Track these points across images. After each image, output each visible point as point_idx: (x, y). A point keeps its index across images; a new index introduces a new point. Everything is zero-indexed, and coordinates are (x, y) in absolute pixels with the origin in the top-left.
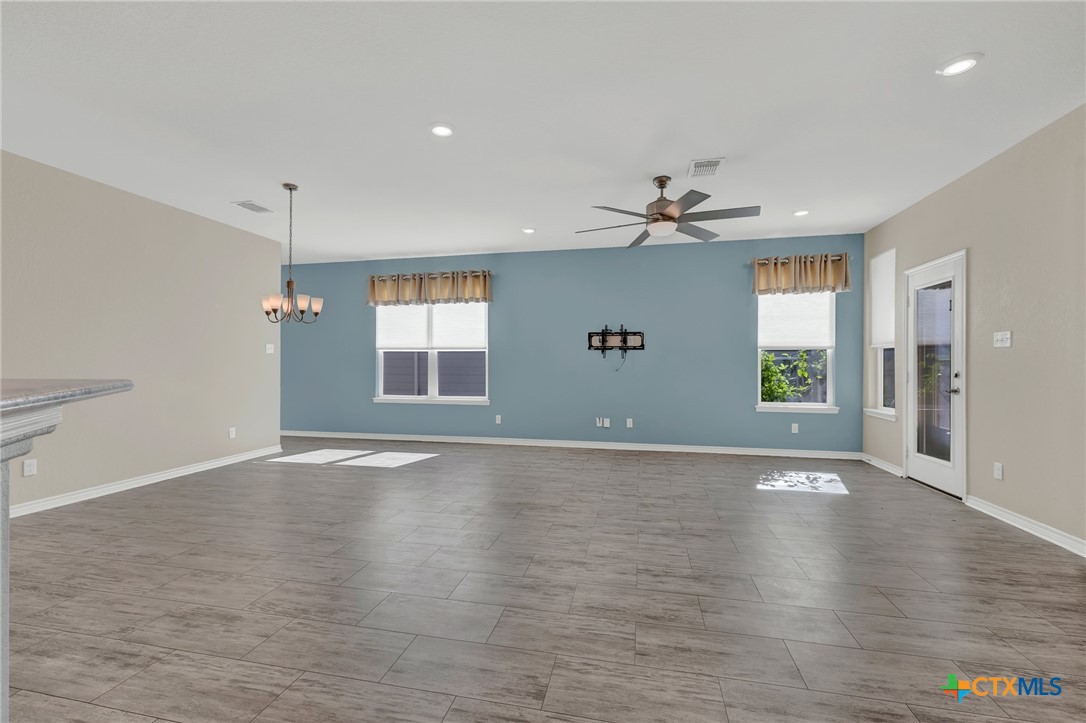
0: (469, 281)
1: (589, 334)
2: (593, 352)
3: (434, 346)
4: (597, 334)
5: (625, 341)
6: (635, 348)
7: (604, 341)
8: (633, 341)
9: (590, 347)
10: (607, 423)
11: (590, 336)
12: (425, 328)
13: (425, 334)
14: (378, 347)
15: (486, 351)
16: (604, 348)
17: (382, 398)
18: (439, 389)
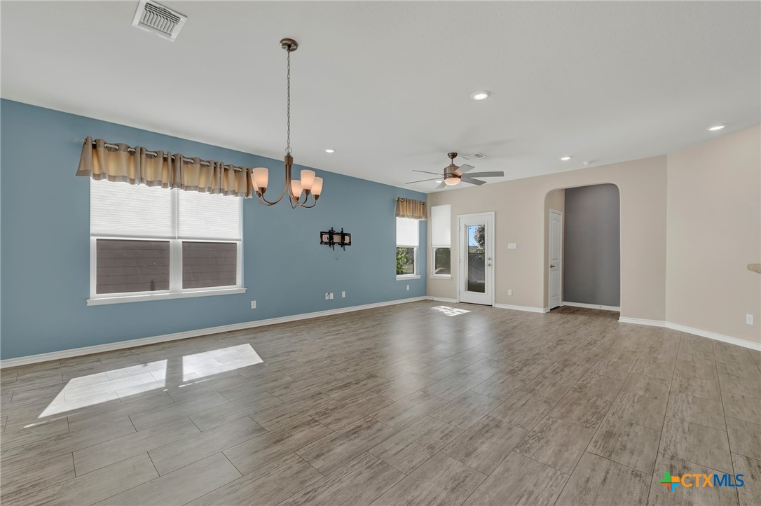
0: (231, 174)
1: (321, 232)
2: (323, 245)
3: (180, 236)
4: (326, 233)
5: (343, 239)
6: (347, 244)
7: (331, 238)
8: (347, 239)
9: (322, 242)
10: (332, 296)
11: (322, 234)
12: (170, 215)
13: (168, 222)
14: (91, 232)
15: (237, 242)
16: (331, 243)
17: (96, 297)
18: (183, 281)
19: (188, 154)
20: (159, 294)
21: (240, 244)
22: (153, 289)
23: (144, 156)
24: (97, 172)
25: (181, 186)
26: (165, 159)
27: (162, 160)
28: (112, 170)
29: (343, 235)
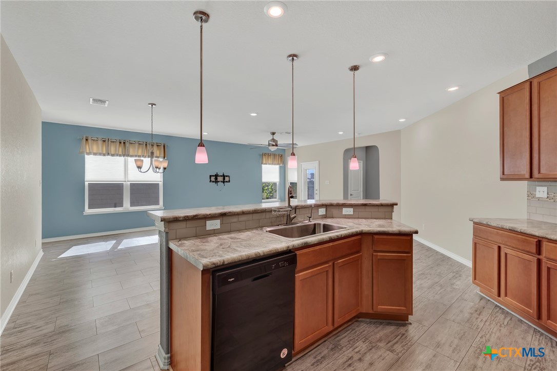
0: (155, 147)
2: (211, 183)
3: (129, 180)
4: (213, 176)
5: (224, 179)
6: (227, 182)
7: (216, 179)
8: (227, 179)
9: (211, 181)
11: (210, 176)
12: (123, 170)
13: (123, 173)
14: (85, 180)
15: (160, 183)
16: (216, 182)
17: (88, 211)
18: (131, 203)
19: (133, 139)
20: (118, 210)
21: (161, 184)
22: (115, 207)
23: (109, 142)
24: (88, 152)
25: (128, 155)
26: (120, 143)
27: (118, 143)
28: (95, 149)
29: (224, 176)
